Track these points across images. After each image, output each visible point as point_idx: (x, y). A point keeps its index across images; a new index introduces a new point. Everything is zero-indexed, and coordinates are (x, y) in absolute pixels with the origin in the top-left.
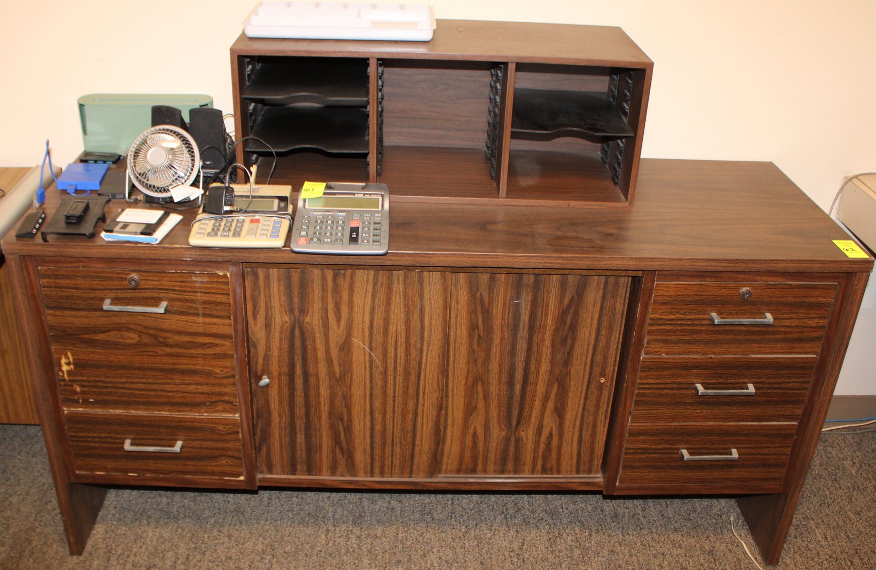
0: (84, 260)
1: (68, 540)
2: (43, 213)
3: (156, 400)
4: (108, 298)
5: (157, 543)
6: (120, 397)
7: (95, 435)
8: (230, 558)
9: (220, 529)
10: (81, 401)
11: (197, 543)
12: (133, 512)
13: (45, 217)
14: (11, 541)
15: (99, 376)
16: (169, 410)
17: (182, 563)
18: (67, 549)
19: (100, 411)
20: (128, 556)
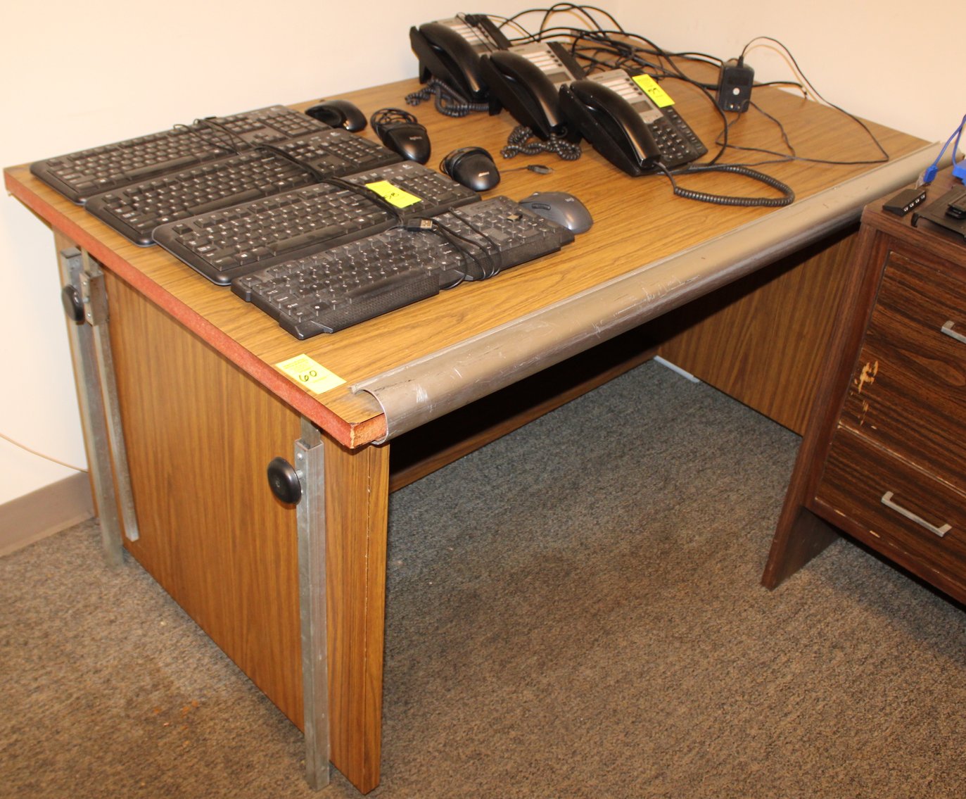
0: (947, 264)
1: (767, 566)
2: (925, 193)
3: (947, 463)
4: (953, 321)
5: (857, 627)
6: (908, 440)
7: (858, 468)
8: (931, 693)
9: (937, 655)
10: (862, 422)
11: (902, 653)
12: (850, 579)
13: (924, 199)
14: (709, 535)
15: (896, 405)
16: (956, 483)
17: (873, 663)
18: (761, 576)
19: (876, 444)
20: (819, 621)
